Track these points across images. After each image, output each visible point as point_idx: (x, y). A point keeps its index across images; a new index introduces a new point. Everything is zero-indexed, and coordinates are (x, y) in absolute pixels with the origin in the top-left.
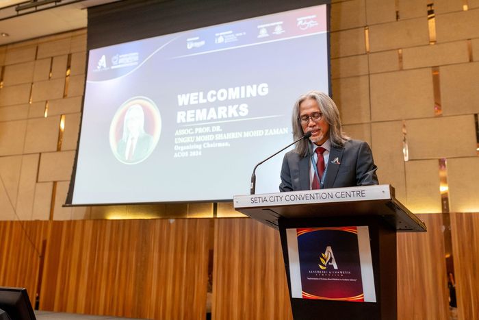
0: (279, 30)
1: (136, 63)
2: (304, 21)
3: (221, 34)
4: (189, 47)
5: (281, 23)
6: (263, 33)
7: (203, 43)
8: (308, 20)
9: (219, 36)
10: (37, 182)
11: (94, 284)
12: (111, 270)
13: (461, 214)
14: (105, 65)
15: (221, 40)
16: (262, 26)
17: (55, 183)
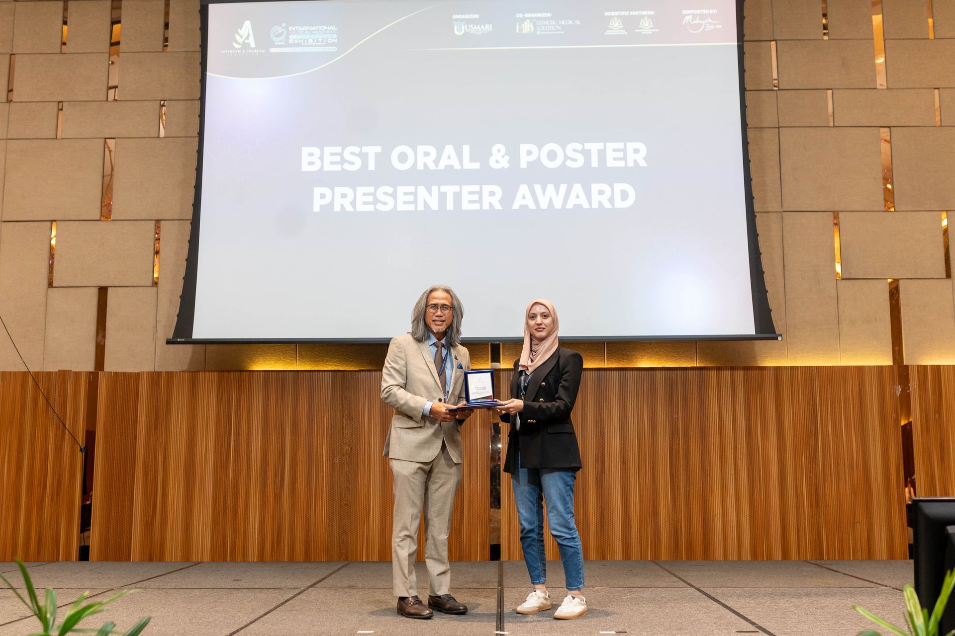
0: (646, 27)
1: (334, 49)
2: (694, 16)
3: (529, 15)
4: (459, 30)
5: (652, 13)
6: (616, 27)
7: (488, 28)
8: (703, 17)
9: (524, 19)
10: (50, 285)
11: (230, 502)
12: (270, 474)
13: (925, 367)
14: (252, 42)
15: (527, 27)
16: (613, 14)
17: (103, 291)
